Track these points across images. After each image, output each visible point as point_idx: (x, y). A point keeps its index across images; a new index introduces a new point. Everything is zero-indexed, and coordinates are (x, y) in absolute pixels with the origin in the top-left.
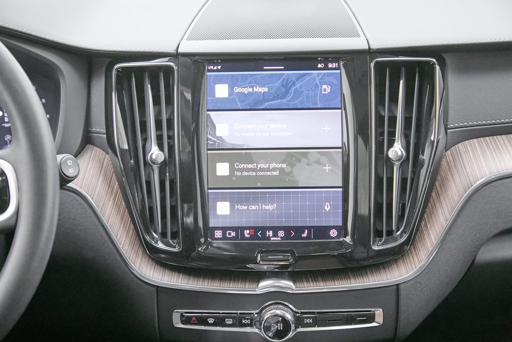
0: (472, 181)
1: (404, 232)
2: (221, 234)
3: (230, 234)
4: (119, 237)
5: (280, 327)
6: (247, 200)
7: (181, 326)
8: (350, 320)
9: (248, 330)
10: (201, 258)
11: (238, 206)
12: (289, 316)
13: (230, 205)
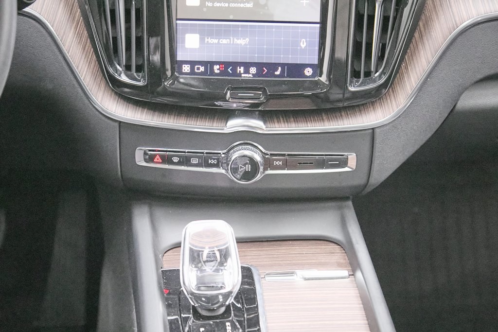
0: (458, 22)
1: (383, 73)
2: (189, 68)
3: (198, 69)
4: (80, 68)
5: (248, 168)
6: (218, 34)
7: (145, 164)
8: (321, 164)
9: (214, 170)
10: (166, 93)
11: (208, 39)
12: (258, 158)
13: (200, 38)
